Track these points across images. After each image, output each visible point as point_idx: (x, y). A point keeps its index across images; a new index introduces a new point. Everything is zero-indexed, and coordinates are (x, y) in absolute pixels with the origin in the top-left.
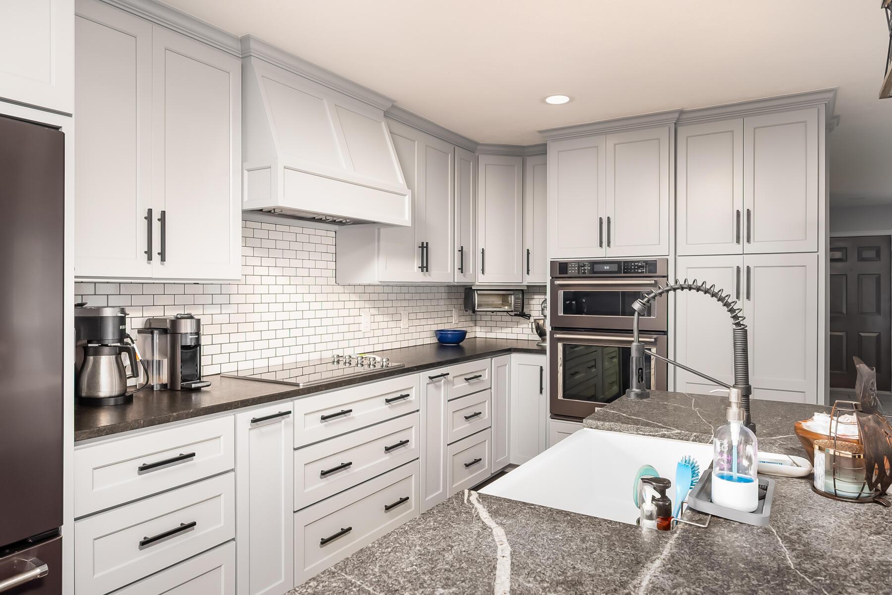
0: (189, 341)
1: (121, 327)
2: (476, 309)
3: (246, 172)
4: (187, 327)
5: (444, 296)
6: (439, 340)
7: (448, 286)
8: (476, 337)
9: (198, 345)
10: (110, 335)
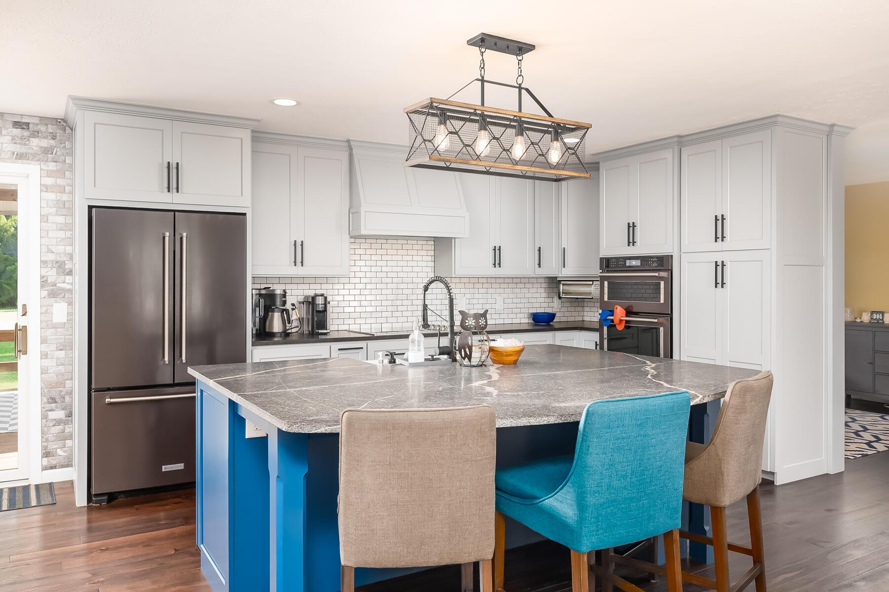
0: (321, 308)
1: (283, 299)
2: (561, 296)
3: (350, 214)
4: (320, 301)
5: (544, 285)
6: (533, 320)
7: (548, 277)
8: (584, 321)
9: (325, 310)
10: (278, 302)
